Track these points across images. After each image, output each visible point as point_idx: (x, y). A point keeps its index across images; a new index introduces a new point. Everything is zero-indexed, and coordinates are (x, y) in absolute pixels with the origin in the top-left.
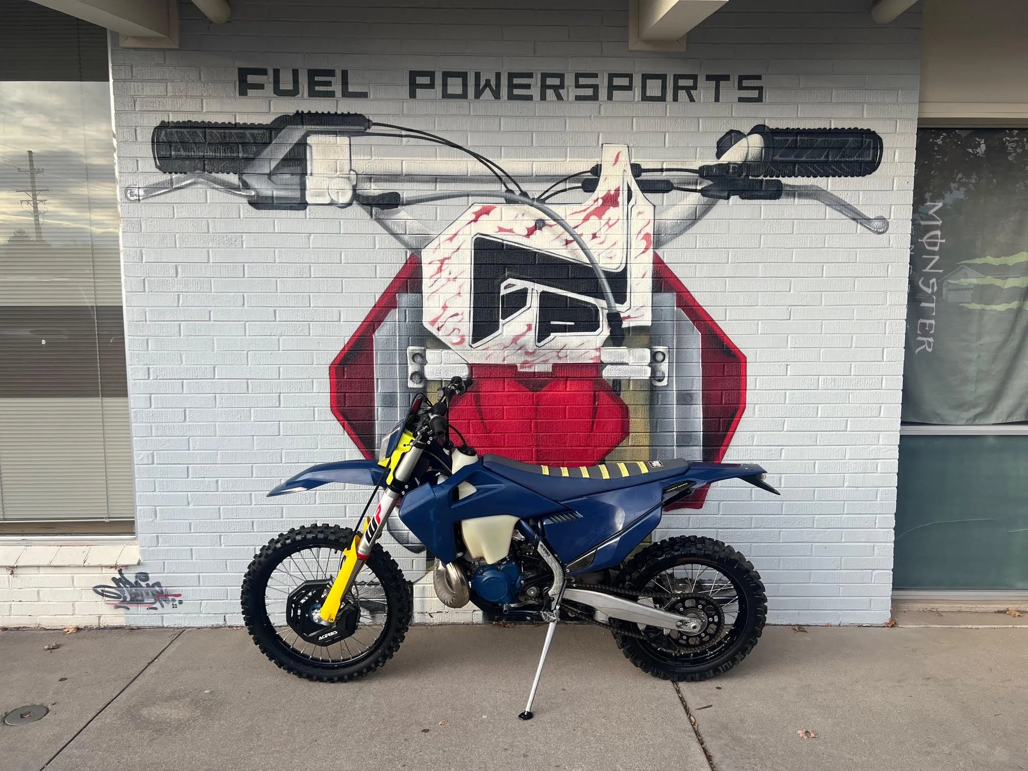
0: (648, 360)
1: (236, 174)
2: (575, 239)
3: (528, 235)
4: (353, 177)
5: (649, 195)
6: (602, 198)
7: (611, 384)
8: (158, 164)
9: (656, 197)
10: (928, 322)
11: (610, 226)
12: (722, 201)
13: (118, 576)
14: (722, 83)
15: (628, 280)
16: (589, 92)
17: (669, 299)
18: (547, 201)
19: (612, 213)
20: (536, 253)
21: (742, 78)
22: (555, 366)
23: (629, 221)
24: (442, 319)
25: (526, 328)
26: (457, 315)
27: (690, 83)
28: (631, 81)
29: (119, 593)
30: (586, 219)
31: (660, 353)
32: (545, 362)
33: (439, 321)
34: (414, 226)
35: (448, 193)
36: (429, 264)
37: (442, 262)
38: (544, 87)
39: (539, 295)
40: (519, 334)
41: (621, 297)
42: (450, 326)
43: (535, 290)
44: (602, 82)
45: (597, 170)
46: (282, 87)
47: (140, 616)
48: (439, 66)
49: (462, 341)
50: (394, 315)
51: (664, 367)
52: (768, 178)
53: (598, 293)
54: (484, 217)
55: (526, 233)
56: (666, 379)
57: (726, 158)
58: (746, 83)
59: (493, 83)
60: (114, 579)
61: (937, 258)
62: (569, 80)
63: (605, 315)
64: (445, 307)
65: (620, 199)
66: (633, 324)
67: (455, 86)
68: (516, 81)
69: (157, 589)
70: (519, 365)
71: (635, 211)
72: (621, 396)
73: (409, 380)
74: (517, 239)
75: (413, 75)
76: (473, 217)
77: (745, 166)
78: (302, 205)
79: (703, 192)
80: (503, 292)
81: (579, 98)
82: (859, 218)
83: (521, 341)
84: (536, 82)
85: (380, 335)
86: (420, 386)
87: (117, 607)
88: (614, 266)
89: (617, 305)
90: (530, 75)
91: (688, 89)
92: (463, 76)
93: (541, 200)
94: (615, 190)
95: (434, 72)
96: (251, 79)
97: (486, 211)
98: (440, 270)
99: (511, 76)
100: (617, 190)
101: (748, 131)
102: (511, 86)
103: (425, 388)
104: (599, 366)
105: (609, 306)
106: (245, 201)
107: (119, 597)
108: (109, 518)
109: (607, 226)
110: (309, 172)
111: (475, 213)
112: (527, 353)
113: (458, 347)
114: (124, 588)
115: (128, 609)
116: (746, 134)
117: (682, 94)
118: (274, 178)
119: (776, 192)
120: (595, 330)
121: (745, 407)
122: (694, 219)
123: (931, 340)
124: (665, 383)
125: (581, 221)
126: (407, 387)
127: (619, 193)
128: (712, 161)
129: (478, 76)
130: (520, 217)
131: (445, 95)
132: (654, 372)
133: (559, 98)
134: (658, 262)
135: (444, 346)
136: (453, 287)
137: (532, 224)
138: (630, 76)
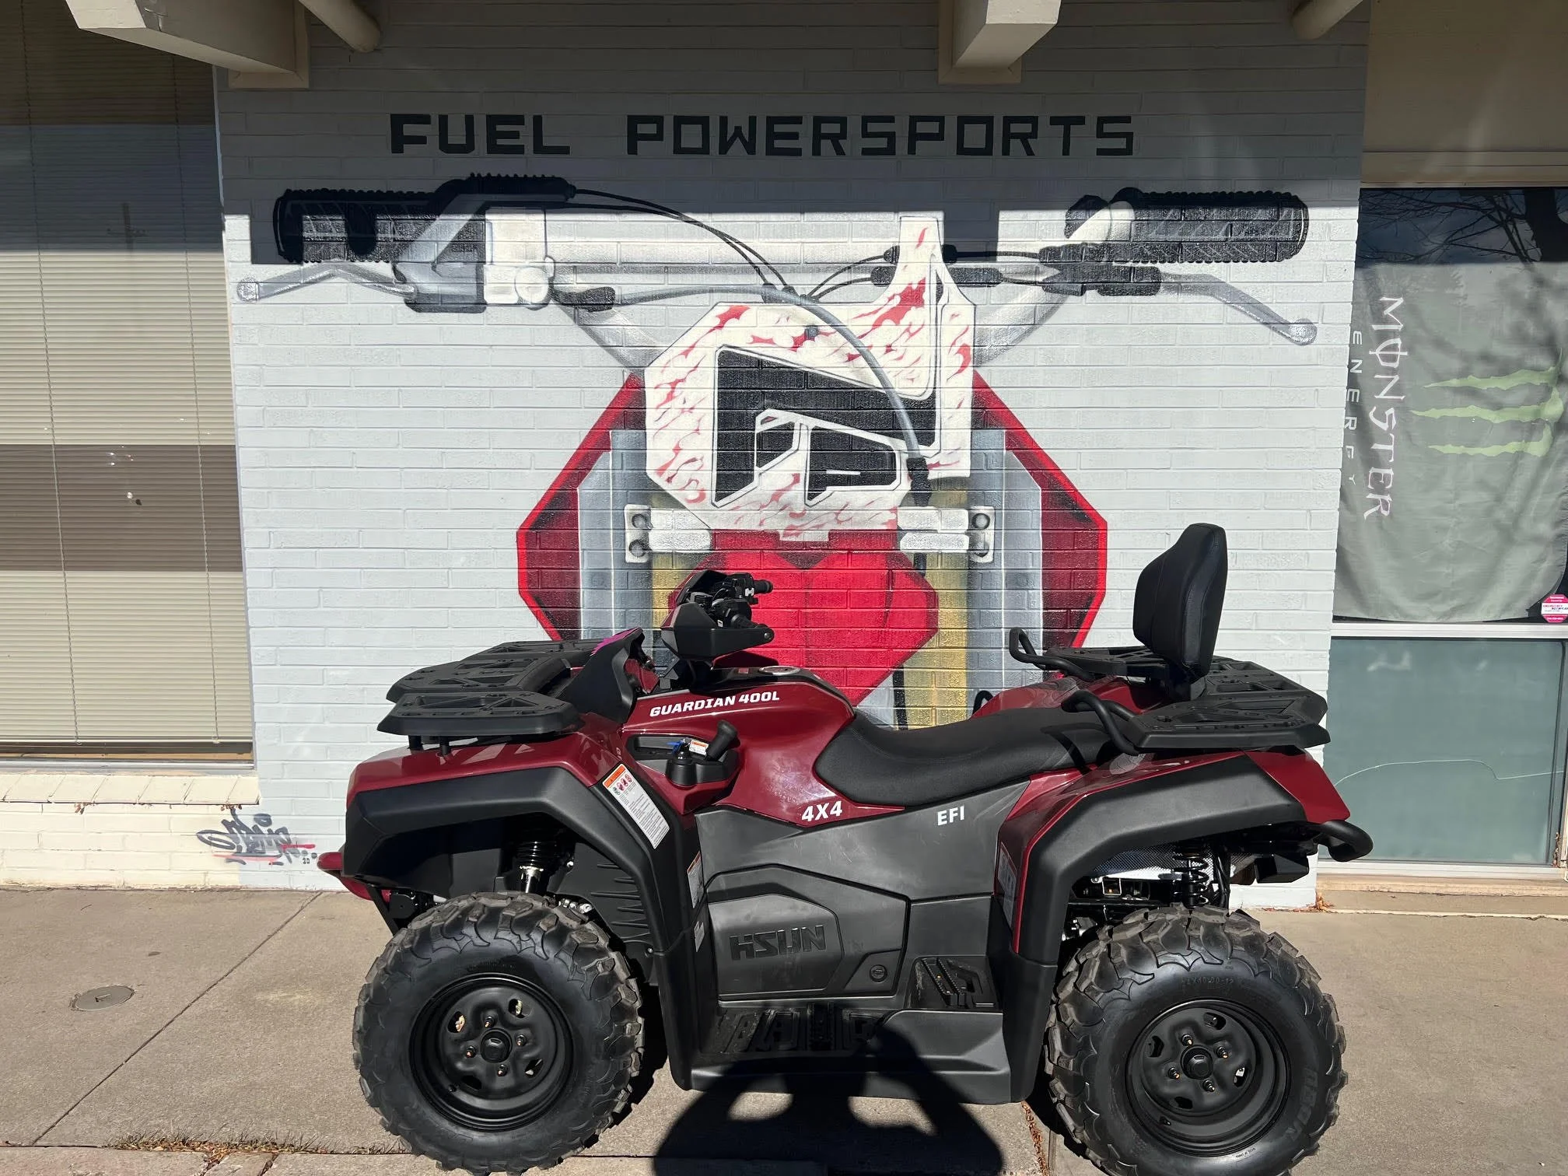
0: (966, 525)
1: (387, 262)
2: (862, 354)
3: (795, 348)
4: (550, 265)
5: (965, 290)
6: (900, 295)
7: (912, 559)
8: (282, 249)
9: (975, 293)
10: (1383, 471)
11: (912, 335)
12: (1072, 299)
13: (230, 819)
14: (1074, 128)
15: (937, 411)
16: (882, 143)
17: (995, 437)
18: (821, 300)
19: (914, 315)
20: (806, 373)
21: (1102, 121)
22: (833, 533)
23: (939, 327)
24: (673, 466)
25: (792, 479)
26: (694, 460)
27: (1027, 128)
28: (942, 128)
29: (231, 841)
30: (877, 325)
31: (982, 516)
32: (818, 527)
33: (669, 468)
34: (635, 335)
35: (683, 288)
36: (656, 388)
37: (673, 386)
38: (818, 136)
39: (810, 432)
40: (780, 488)
41: (927, 438)
42: (684, 475)
43: (804, 425)
44: (901, 129)
45: (893, 255)
46: (452, 140)
47: (258, 874)
48: (668, 111)
49: (702, 497)
50: (607, 462)
51: (988, 536)
52: (1140, 265)
53: (895, 431)
54: (732, 322)
55: (792, 344)
56: (991, 553)
57: (1078, 237)
58: (1108, 128)
59: (745, 132)
60: (224, 822)
61: (1396, 378)
62: (854, 127)
63: (904, 461)
64: (677, 450)
65: (926, 296)
66: (944, 473)
67: (692, 136)
68: (779, 128)
69: (283, 836)
70: (781, 532)
71: (947, 313)
72: (928, 578)
73: (627, 551)
74: (780, 353)
75: (633, 121)
76: (717, 322)
77: (1104, 250)
78: (479, 305)
79: (1047, 286)
80: (759, 428)
81: (866, 152)
82: (1275, 323)
83: (784, 498)
84: (806, 130)
85: (586, 490)
86: (644, 560)
87: (229, 860)
88: (917, 391)
89: (922, 447)
90: (798, 120)
91: (1024, 138)
92: (704, 121)
93: (812, 299)
94: (919, 284)
95: (662, 118)
96: (409, 130)
97: (736, 314)
98: (670, 397)
99: (771, 121)
100: (922, 283)
101: (1112, 197)
102: (771, 136)
103: (648, 566)
104: (894, 534)
105: (910, 448)
106: (401, 299)
107: (232, 847)
108: (219, 738)
109: (906, 335)
110: (488, 259)
111: (720, 316)
112: (793, 515)
113: (695, 506)
114: (239, 835)
115: (244, 863)
116: (1108, 201)
117: (1016, 145)
118: (439, 267)
119: (1151, 285)
120: (889, 483)
121: (1103, 595)
122: (1035, 321)
123: (1388, 498)
124: (989, 558)
125: (870, 328)
126: (625, 561)
127: (924, 288)
128: (1059, 241)
129: (724, 121)
130: (783, 321)
131: (678, 150)
132: (973, 544)
133: (840, 151)
134: (979, 385)
135: (676, 505)
136: (688, 422)
137: (801, 332)
138: (941, 120)
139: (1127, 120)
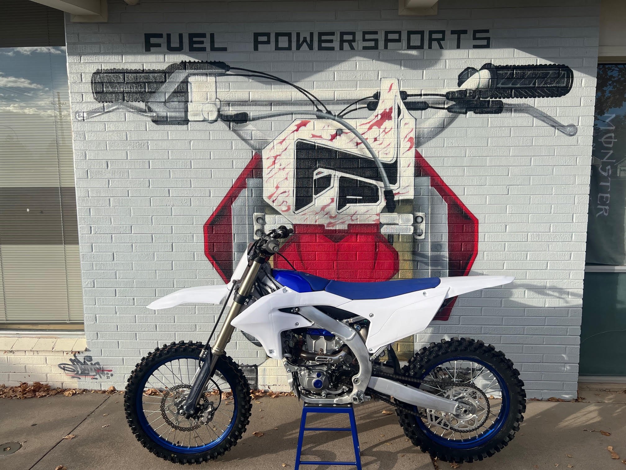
0: (412, 222)
1: (144, 102)
2: (363, 142)
3: (331, 140)
4: (218, 103)
5: (412, 112)
6: (381, 114)
7: (387, 238)
8: (95, 97)
9: (417, 113)
10: (605, 195)
11: (386, 133)
12: (462, 115)
13: (73, 358)
14: (462, 36)
15: (398, 168)
16: (372, 44)
17: (426, 181)
18: (344, 117)
19: (387, 124)
20: (336, 151)
21: (475, 32)
22: (349, 225)
23: (399, 129)
24: (275, 195)
25: (330, 201)
26: (285, 192)
27: (440, 36)
28: (400, 36)
29: (74, 368)
30: (370, 128)
31: (420, 217)
32: (343, 223)
33: (273, 196)
34: (257, 134)
35: (278, 112)
36: (267, 159)
37: (275, 158)
38: (342, 41)
39: (339, 178)
40: (326, 204)
41: (393, 179)
42: (280, 199)
43: (336, 175)
44: (381, 37)
45: (377, 96)
46: (172, 45)
47: (87, 383)
48: (273, 30)
49: (289, 209)
50: (245, 193)
51: (422, 226)
52: (493, 99)
53: (378, 178)
54: (302, 128)
55: (330, 138)
56: (424, 234)
57: (464, 87)
58: (478, 35)
59: (308, 39)
60: (71, 360)
61: (611, 152)
62: (359, 36)
63: (383, 192)
64: (277, 187)
65: (393, 115)
66: (401, 198)
67: (283, 42)
68: (324, 38)
69: (97, 366)
70: (325, 225)
71: (403, 123)
72: (394, 246)
73: (254, 234)
74: (324, 142)
75: (256, 35)
76: (296, 128)
77: (478, 91)
78: (186, 121)
79: (449, 109)
80: (315, 177)
81: (365, 48)
82: (555, 125)
83: (327, 209)
84: (336, 38)
85: (236, 205)
87: (73, 377)
88: (389, 159)
89: (391, 185)
90: (333, 34)
91: (438, 40)
92: (289, 35)
93: (340, 116)
94: (390, 109)
95: (270, 33)
96: (153, 40)
97: (304, 124)
98: (274, 163)
99: (320, 34)
100: (391, 109)
101: (480, 67)
102: (320, 41)
104: (379, 225)
105: (386, 186)
106: (150, 119)
107: (74, 371)
108: (70, 320)
109: (384, 133)
110: (190, 100)
111: (296, 125)
112: (331, 217)
113: (286, 213)
114: (77, 366)
115: (80, 379)
116: (478, 70)
117: (435, 44)
118: (168, 104)
119: (499, 109)
120: (376, 202)
121: (477, 254)
122: (443, 127)
123: (607, 207)
124: (423, 237)
125: (367, 130)
126: (253, 239)
127: (392, 111)
128: (455, 89)
129: (298, 35)
130: (326, 127)
131: (277, 48)
132: (415, 229)
133: (352, 48)
134: (418, 156)
135: (277, 213)
136: (283, 174)
137: (334, 132)
138: (399, 33)
139: (487, 31)
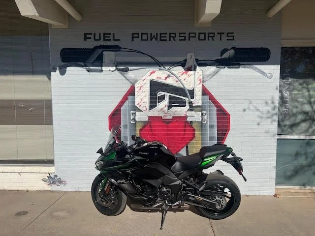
0: (201, 115)
1: (83, 62)
2: (179, 80)
3: (165, 79)
4: (116, 63)
6: (187, 68)
7: (190, 123)
8: (62, 60)
9: (202, 68)
10: (287, 104)
11: (189, 76)
12: (222, 69)
14: (222, 35)
15: (195, 92)
16: (183, 38)
17: (207, 97)
18: (171, 70)
19: (190, 73)
20: (168, 84)
21: (228, 33)
22: (173, 117)
23: (195, 75)
25: (164, 106)
26: (145, 102)
27: (213, 35)
28: (195, 35)
30: (182, 74)
31: (204, 113)
32: (170, 116)
33: (140, 104)
34: (133, 77)
36: (137, 87)
37: (141, 87)
38: (170, 37)
39: (169, 96)
40: (163, 108)
41: (192, 98)
42: (143, 105)
43: (167, 95)
44: (187, 35)
45: (185, 60)
46: (96, 38)
47: (55, 188)
48: (140, 32)
49: (146, 109)
50: (127, 102)
51: (205, 117)
52: (236, 62)
53: (186, 96)
54: (153, 74)
57: (223, 57)
58: (229, 35)
59: (155, 36)
62: (177, 35)
63: (188, 102)
64: (141, 100)
65: (192, 69)
66: (196, 105)
67: (145, 37)
68: (162, 35)
70: (163, 117)
71: (197, 72)
72: (193, 126)
73: (131, 121)
74: (163, 81)
75: (133, 34)
76: (150, 74)
77: (229, 59)
78: (101, 71)
79: (217, 66)
80: (158, 95)
81: (180, 40)
82: (263, 74)
83: (163, 110)
84: (168, 36)
85: (122, 108)
86: (134, 123)
87: (48, 185)
88: (191, 88)
90: (166, 34)
91: (212, 37)
92: (147, 34)
93: (169, 69)
96: (88, 36)
97: (153, 72)
98: (140, 89)
100: (191, 66)
101: (230, 49)
102: (161, 37)
103: (135, 124)
104: (186, 117)
105: (189, 100)
106: (85, 70)
108: (47, 159)
110: (103, 62)
112: (165, 113)
113: (145, 111)
117: (210, 38)
118: (93, 63)
119: (238, 66)
120: (185, 106)
121: (230, 129)
123: (287, 110)
124: (206, 122)
126: (131, 123)
128: (219, 58)
129: (151, 34)
130: (163, 74)
131: (142, 40)
132: (202, 119)
133: (174, 40)
134: (203, 86)
135: (141, 111)
136: (144, 94)
137: (167, 76)
138: (195, 33)
139: (233, 33)
